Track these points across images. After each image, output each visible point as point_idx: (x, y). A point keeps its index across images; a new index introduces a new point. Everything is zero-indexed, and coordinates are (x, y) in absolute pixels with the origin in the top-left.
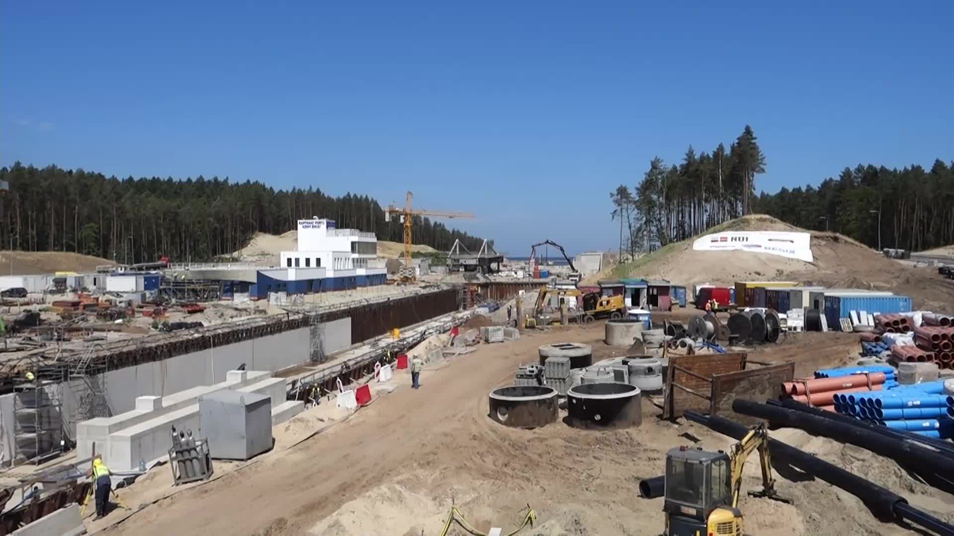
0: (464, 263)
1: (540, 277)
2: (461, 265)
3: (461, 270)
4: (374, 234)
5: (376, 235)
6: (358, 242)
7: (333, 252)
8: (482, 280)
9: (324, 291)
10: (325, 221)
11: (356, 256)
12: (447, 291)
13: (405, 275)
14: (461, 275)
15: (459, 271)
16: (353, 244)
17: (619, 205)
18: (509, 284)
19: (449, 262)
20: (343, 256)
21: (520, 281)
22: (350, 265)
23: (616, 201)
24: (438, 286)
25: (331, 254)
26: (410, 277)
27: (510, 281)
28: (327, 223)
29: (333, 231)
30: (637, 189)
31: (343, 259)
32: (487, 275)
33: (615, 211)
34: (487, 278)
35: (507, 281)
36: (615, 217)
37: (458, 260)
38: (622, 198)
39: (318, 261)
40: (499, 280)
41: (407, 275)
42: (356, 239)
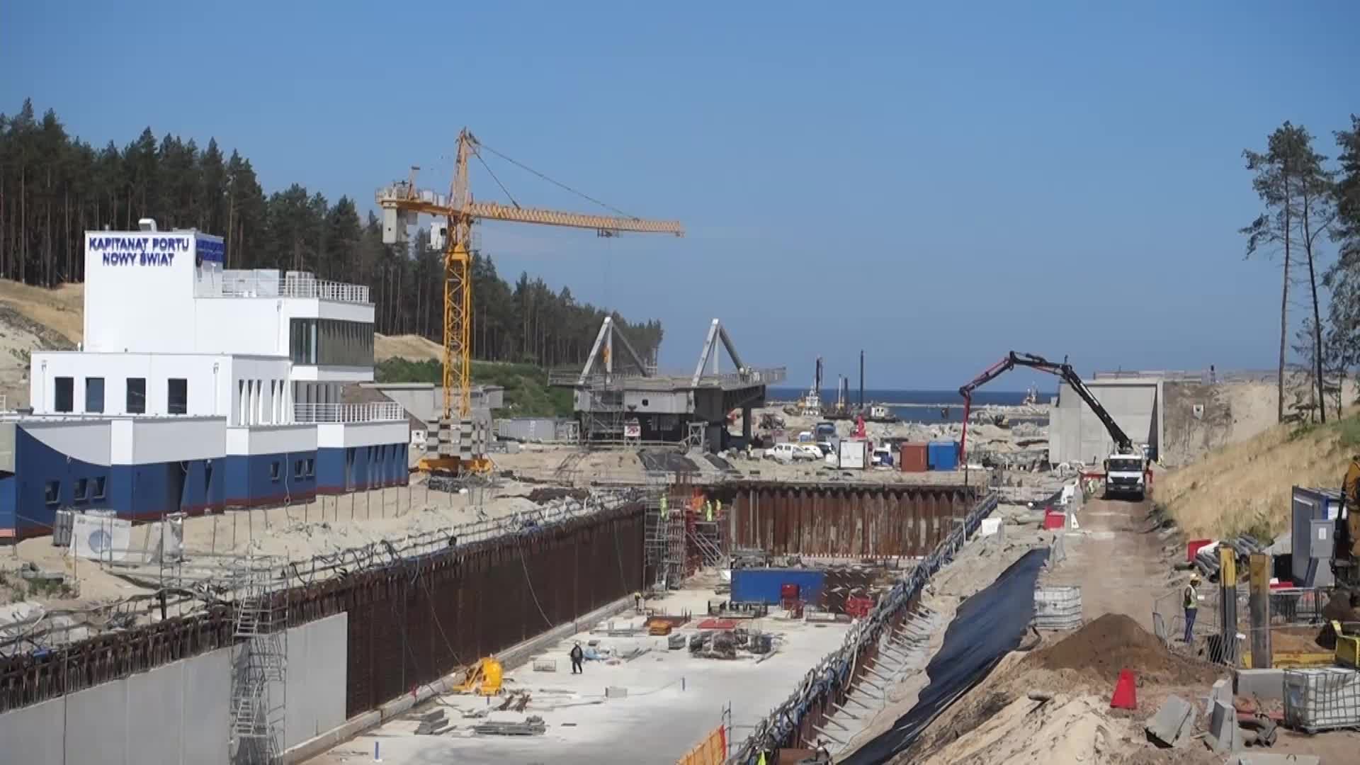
0: (641, 409)
1: (930, 467)
2: (631, 415)
3: (627, 432)
4: (366, 291)
5: (373, 297)
6: (319, 322)
7: (235, 356)
8: (709, 474)
9: (218, 510)
10: (190, 237)
11: (309, 373)
12: (618, 515)
13: (443, 449)
14: (631, 452)
15: (620, 436)
16: (299, 327)
17: (1274, 199)
18: (811, 491)
19: (583, 402)
20: (264, 373)
21: (856, 479)
22: (284, 410)
23: (1262, 185)
24: (580, 495)
25: (227, 364)
26: (466, 456)
27: (813, 479)
28: (199, 244)
29: (216, 276)
30: (1345, 139)
31: (266, 386)
32: (722, 455)
33: (1258, 223)
34: (723, 465)
35: (803, 479)
36: (1259, 243)
37: (618, 397)
38: (1286, 171)
39: (178, 391)
40: (771, 473)
41: (454, 452)
42: (309, 308)
